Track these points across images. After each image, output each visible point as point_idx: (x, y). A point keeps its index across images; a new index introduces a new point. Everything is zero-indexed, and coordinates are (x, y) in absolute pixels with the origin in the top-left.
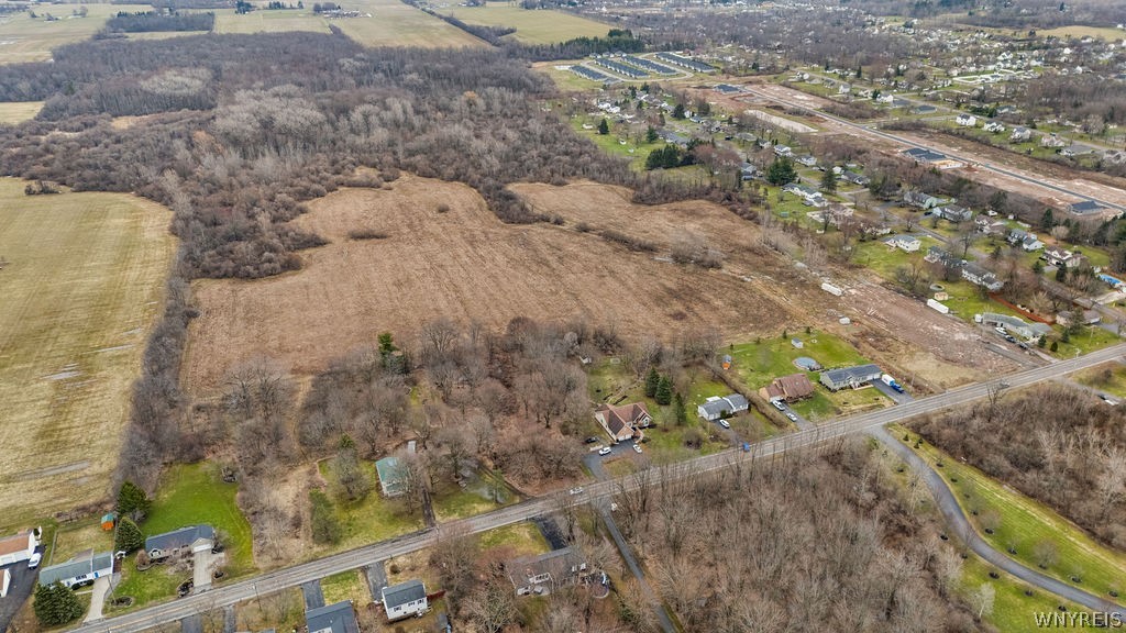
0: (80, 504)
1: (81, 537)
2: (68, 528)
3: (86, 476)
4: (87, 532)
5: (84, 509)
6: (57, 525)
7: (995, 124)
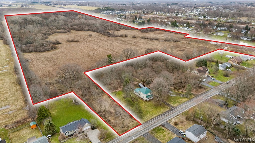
0: (15, 120)
1: (22, 133)
2: (13, 131)
3: (11, 110)
4: (24, 131)
5: (18, 122)
6: (7, 130)
7: (208, 18)
